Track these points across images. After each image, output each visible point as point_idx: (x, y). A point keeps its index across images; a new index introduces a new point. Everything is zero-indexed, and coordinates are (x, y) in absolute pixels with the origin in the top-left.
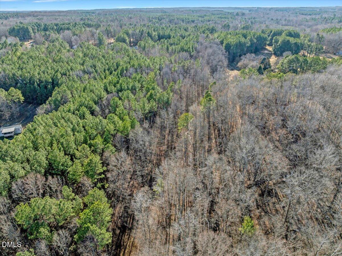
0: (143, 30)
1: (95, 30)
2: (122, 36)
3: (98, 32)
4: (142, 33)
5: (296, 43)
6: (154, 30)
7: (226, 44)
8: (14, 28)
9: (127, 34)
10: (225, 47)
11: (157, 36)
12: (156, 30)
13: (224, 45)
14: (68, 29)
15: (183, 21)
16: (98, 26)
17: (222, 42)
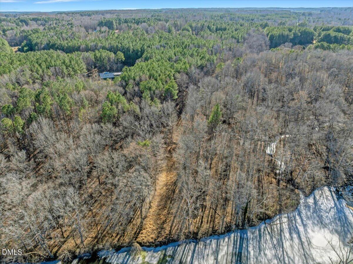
0: (204, 24)
1: (165, 23)
2: (187, 27)
3: (168, 24)
4: (203, 26)
5: (335, 37)
6: (214, 25)
7: (271, 35)
8: (102, 22)
9: (191, 27)
10: (270, 38)
11: (215, 29)
12: (215, 24)
13: (269, 36)
14: (144, 22)
15: (243, 19)
16: (167, 21)
17: (268, 35)
